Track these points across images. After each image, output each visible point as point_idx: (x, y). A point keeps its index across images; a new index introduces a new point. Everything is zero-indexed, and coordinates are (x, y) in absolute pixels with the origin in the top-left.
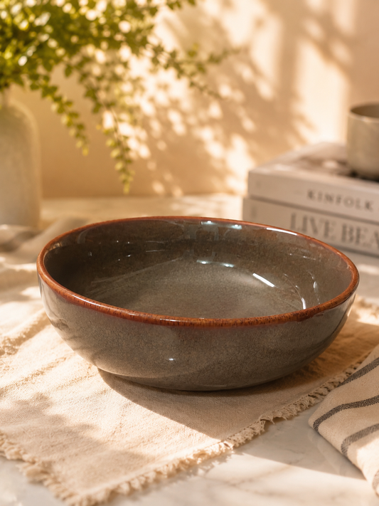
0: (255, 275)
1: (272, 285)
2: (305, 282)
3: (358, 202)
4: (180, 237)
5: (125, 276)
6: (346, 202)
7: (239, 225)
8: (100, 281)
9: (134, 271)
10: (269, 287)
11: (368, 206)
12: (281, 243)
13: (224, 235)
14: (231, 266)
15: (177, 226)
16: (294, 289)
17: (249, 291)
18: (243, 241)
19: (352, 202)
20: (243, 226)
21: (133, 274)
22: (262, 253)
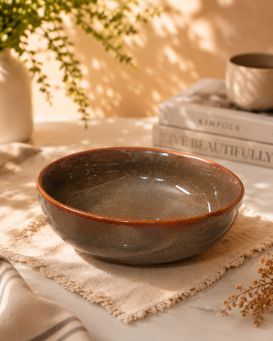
0: (176, 186)
1: (188, 193)
2: (209, 190)
3: (231, 125)
4: (128, 161)
5: (93, 188)
6: (223, 126)
7: (166, 153)
8: (76, 192)
9: (97, 185)
10: (186, 195)
11: (237, 128)
12: (194, 165)
13: (157, 160)
14: (162, 180)
15: (126, 154)
16: (202, 196)
17: (173, 197)
18: (169, 164)
19: (227, 125)
20: (169, 154)
21: (97, 187)
22: (181, 171)
